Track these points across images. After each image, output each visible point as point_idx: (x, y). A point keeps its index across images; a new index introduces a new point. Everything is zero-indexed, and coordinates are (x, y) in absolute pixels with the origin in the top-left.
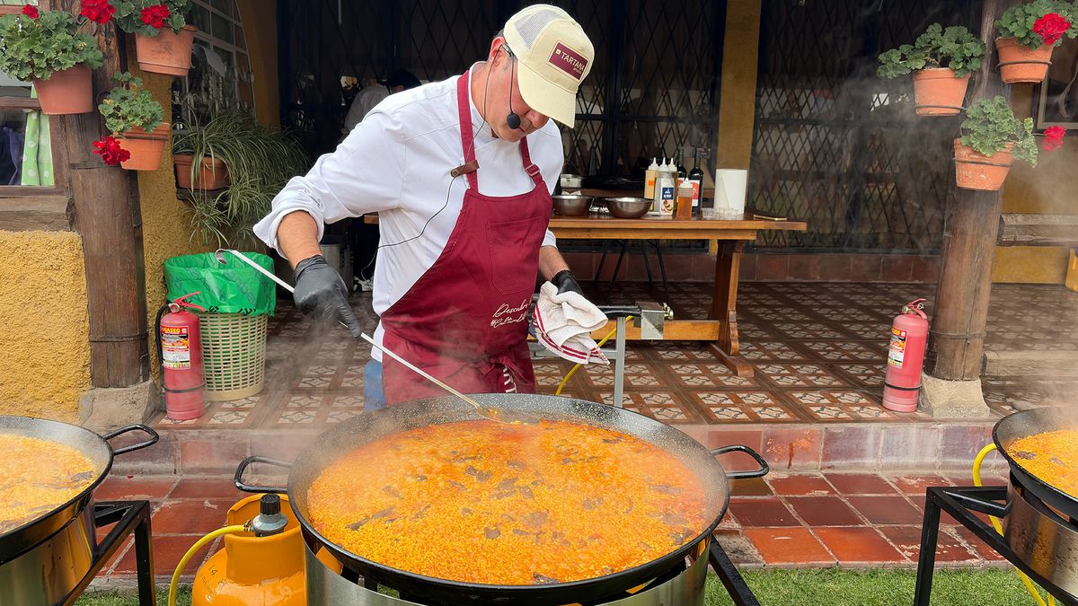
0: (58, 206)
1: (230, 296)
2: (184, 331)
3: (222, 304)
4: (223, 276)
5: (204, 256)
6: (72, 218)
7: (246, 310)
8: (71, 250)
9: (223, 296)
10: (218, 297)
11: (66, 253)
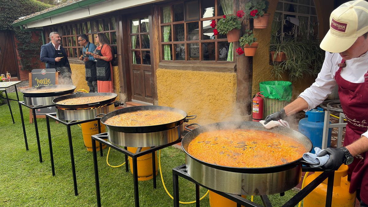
0: (232, 66)
1: (274, 94)
2: (258, 102)
3: (270, 96)
4: (272, 87)
5: (274, 81)
6: (236, 70)
7: (277, 98)
8: (234, 77)
9: (271, 93)
10: (269, 94)
11: (232, 78)
